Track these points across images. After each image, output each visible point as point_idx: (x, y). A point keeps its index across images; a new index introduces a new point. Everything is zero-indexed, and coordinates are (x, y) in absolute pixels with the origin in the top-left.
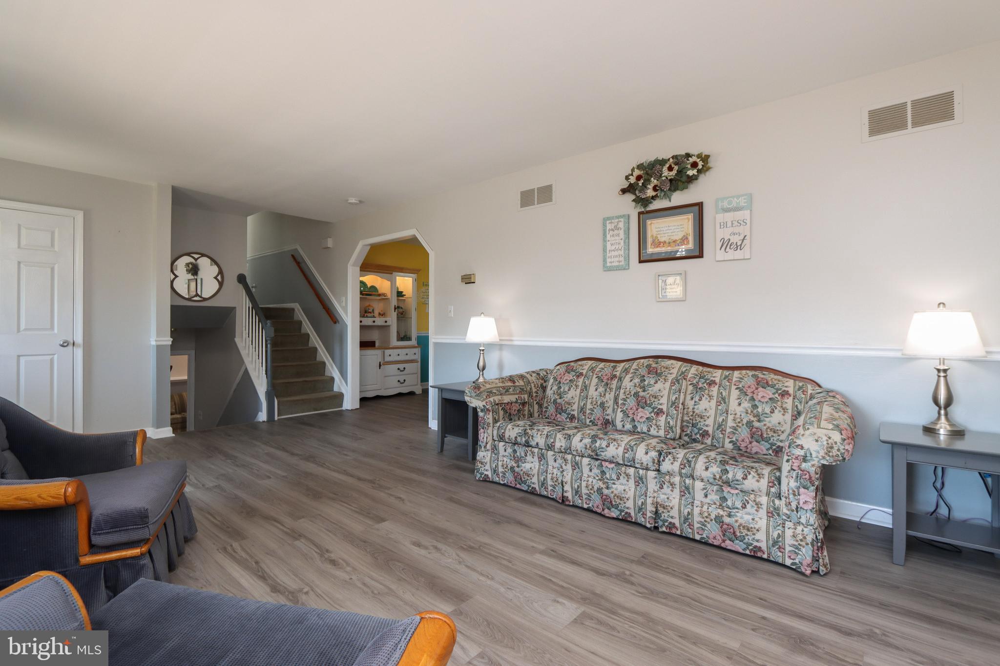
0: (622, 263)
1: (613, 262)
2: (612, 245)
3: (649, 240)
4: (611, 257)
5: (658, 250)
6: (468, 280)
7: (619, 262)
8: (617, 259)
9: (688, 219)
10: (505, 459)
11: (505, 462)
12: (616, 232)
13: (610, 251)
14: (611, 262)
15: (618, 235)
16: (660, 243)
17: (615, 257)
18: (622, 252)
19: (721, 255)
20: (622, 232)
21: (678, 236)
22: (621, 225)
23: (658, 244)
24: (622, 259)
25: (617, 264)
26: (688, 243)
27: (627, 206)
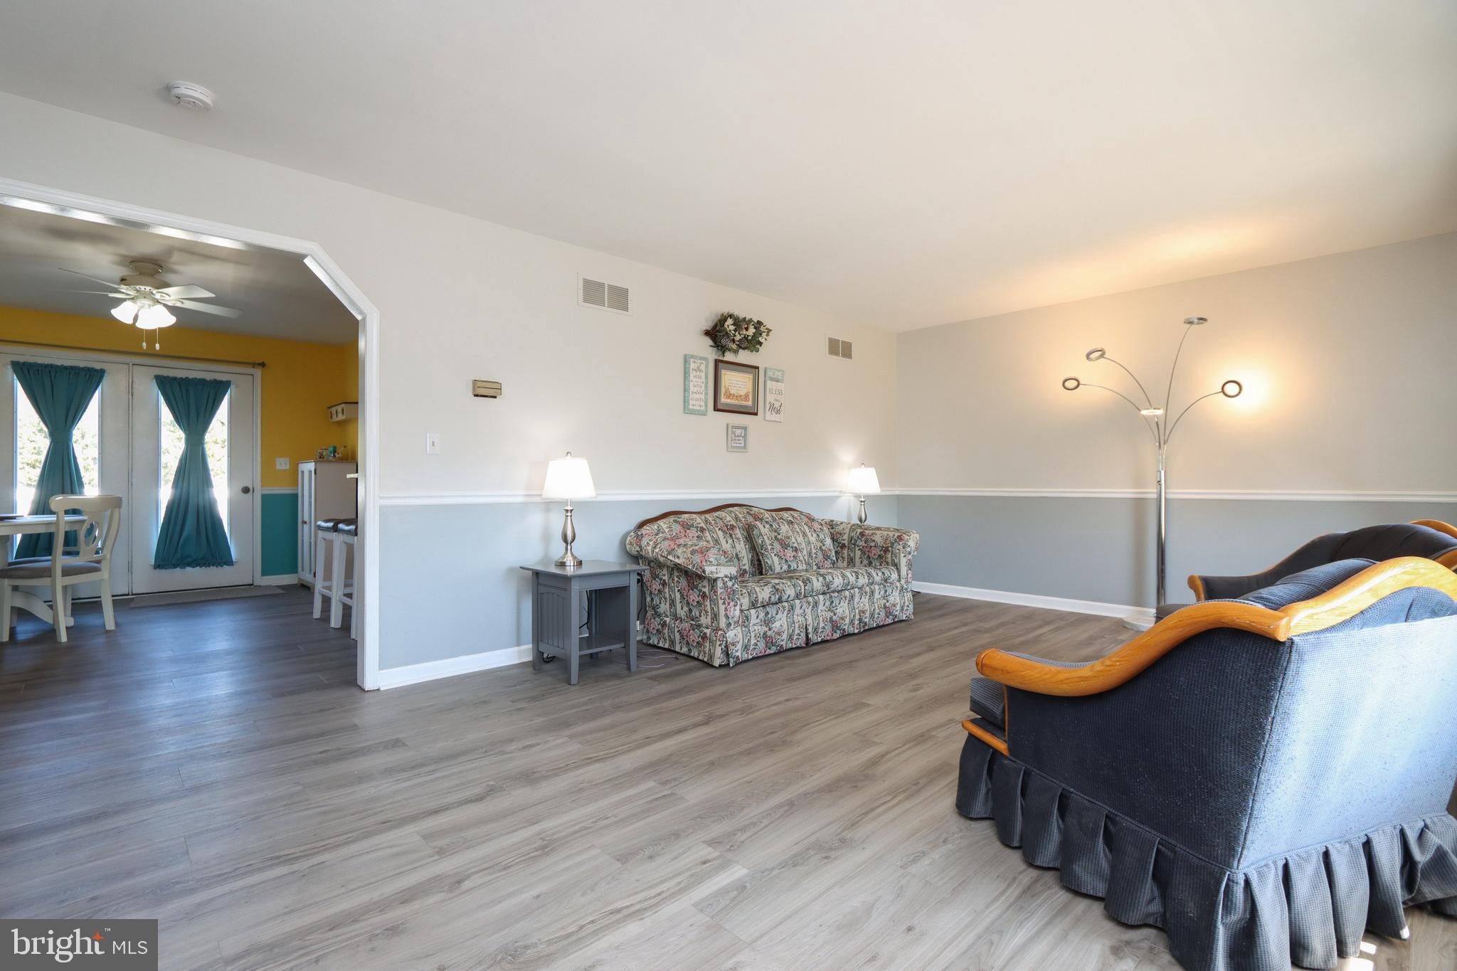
0: (703, 408)
1: (695, 405)
2: (695, 386)
3: (723, 391)
4: (693, 399)
5: (729, 401)
6: (485, 391)
7: (700, 406)
8: (698, 403)
9: (750, 378)
10: (756, 628)
11: (757, 631)
12: (698, 373)
13: (692, 392)
14: (693, 405)
15: (700, 377)
16: (730, 395)
17: (697, 400)
18: (703, 397)
19: (769, 416)
20: (703, 375)
21: (743, 392)
22: (703, 367)
23: (729, 396)
24: (703, 404)
25: (698, 408)
26: (749, 401)
27: (705, 348)
